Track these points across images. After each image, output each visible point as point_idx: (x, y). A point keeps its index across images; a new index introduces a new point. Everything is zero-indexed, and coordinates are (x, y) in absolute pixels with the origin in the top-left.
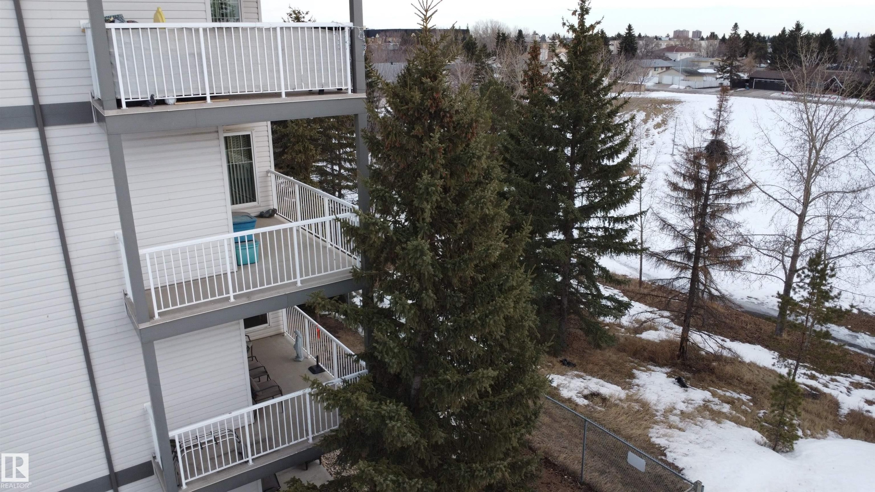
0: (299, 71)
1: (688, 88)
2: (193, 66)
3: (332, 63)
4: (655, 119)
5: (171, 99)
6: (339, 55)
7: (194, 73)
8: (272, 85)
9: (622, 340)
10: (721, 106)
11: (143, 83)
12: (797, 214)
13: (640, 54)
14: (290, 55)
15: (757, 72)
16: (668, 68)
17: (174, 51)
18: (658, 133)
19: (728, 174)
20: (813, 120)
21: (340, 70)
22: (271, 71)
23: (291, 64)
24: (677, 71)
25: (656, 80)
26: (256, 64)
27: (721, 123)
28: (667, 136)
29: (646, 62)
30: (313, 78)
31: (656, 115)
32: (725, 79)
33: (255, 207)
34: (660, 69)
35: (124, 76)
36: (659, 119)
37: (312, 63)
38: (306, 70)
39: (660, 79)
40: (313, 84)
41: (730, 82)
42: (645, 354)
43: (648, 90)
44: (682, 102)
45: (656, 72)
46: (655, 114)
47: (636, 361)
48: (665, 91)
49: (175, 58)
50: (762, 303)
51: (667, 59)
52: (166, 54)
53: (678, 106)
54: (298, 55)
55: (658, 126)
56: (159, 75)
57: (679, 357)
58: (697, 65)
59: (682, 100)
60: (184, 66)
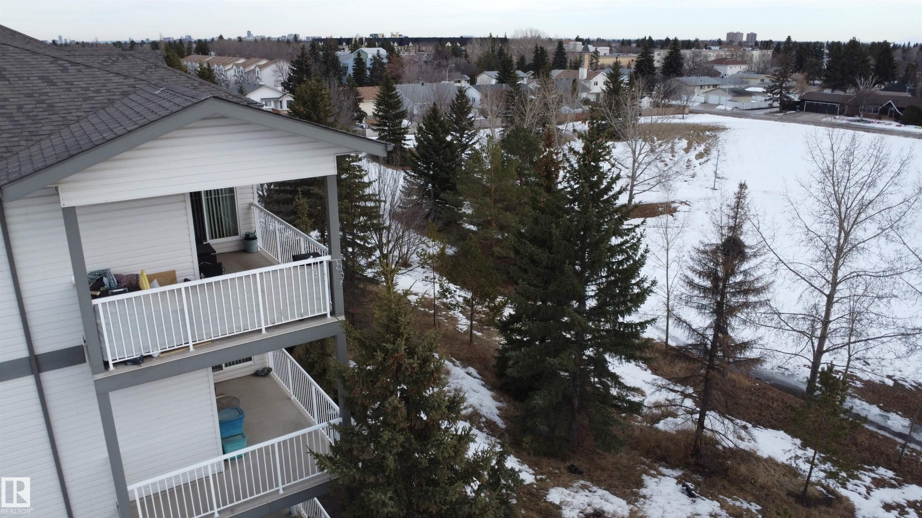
0: (278, 307)
1: (735, 110)
2: (176, 321)
3: (311, 294)
4: (697, 148)
5: (155, 353)
6: (317, 285)
7: (177, 327)
8: (253, 324)
9: (637, 433)
10: (738, 203)
11: (129, 345)
12: (825, 294)
13: (687, 68)
14: (270, 295)
15: (809, 94)
16: (715, 86)
17: (157, 311)
18: (700, 164)
19: (745, 273)
20: (842, 198)
21: (318, 299)
22: (251, 312)
23: (271, 302)
24: (724, 90)
25: (702, 99)
26: (236, 308)
27: (738, 220)
28: (709, 168)
29: (693, 79)
30: (292, 309)
31: (699, 144)
32: (774, 101)
33: (251, 366)
34: (706, 87)
35: (110, 341)
36: (701, 148)
37: (291, 297)
38: (285, 305)
39: (707, 98)
40: (293, 316)
41: (780, 104)
42: (658, 451)
43: (691, 112)
44: (727, 129)
45: (703, 91)
46: (697, 142)
47: (648, 462)
48: (711, 113)
49: (158, 318)
50: (792, 375)
51: (716, 74)
52: (150, 317)
53: (722, 133)
54: (277, 294)
55: (700, 156)
56: (144, 334)
57: (692, 455)
58: (747, 83)
59: (727, 126)
60: (168, 322)
